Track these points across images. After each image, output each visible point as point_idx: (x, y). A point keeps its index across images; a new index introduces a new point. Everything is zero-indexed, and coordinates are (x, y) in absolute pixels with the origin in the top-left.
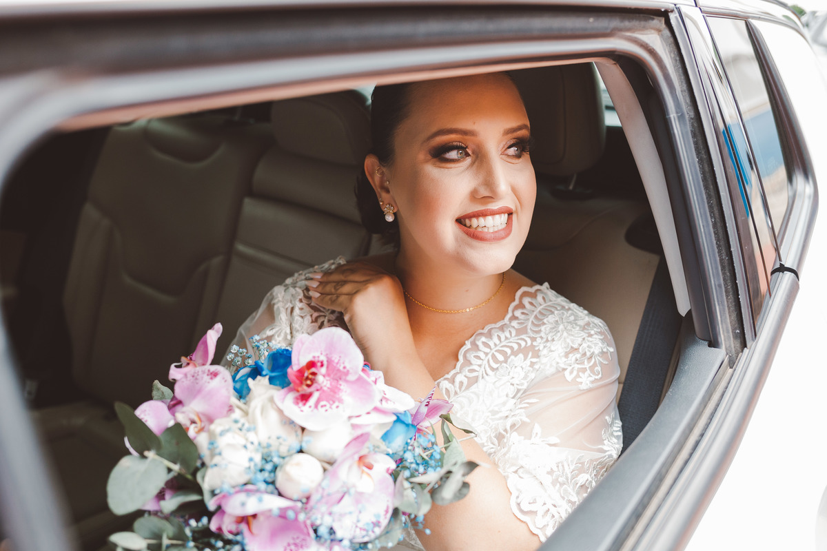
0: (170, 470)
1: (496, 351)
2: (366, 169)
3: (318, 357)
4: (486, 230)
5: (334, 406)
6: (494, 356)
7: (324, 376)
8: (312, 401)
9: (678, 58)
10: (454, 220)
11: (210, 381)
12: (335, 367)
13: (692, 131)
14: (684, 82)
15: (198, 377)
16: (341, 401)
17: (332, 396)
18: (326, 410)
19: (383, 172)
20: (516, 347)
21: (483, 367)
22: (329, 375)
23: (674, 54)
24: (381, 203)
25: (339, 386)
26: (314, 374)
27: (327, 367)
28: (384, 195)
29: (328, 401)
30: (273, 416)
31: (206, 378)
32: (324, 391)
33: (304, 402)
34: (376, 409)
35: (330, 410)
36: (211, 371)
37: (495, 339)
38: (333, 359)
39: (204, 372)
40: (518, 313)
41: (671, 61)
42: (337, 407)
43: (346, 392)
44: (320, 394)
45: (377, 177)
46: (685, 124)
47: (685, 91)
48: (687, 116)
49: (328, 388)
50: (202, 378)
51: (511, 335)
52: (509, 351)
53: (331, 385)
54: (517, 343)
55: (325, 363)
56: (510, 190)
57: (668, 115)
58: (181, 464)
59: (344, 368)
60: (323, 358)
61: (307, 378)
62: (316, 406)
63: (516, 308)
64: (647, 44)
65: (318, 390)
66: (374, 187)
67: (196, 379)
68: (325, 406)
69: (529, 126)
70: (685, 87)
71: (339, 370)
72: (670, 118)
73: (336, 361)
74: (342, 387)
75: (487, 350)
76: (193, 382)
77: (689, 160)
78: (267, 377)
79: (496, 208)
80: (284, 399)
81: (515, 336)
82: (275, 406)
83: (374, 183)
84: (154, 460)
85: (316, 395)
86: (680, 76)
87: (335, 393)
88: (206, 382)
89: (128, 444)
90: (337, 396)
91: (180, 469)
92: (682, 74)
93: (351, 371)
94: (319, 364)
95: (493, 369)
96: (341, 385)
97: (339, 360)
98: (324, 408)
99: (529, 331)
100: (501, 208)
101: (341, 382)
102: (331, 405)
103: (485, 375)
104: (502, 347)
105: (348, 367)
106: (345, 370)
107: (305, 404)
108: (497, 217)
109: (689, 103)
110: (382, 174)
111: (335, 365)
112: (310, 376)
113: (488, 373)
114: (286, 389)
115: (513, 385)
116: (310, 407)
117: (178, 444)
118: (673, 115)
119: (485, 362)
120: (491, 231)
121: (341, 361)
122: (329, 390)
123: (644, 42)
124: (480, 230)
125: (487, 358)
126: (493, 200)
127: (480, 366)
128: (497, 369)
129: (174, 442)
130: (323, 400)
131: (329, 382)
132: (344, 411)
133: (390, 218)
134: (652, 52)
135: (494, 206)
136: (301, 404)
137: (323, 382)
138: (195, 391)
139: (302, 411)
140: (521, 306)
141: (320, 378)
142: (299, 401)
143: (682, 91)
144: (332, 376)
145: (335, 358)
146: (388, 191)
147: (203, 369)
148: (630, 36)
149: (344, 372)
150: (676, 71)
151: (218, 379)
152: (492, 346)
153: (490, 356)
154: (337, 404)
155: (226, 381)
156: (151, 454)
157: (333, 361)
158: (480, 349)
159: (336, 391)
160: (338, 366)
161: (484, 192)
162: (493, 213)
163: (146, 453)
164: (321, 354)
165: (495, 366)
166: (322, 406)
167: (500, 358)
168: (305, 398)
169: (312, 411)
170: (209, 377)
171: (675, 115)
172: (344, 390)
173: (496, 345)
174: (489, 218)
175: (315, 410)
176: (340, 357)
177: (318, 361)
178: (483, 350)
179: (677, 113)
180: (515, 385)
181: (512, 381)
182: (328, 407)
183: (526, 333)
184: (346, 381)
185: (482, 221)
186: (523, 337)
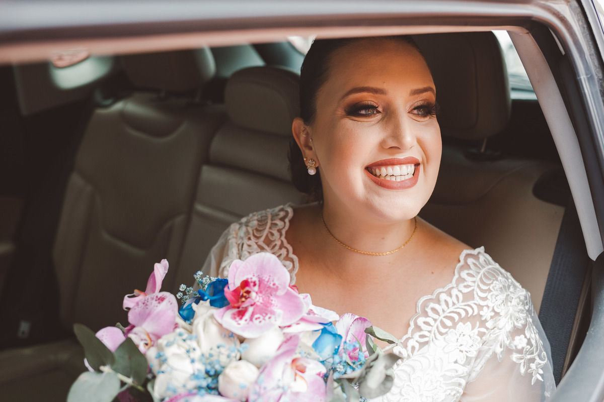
0: (123, 384)
1: (444, 317)
2: (293, 131)
3: (251, 278)
4: (393, 179)
5: (267, 318)
6: (442, 323)
7: (257, 293)
8: (247, 315)
9: (585, 26)
10: (364, 168)
11: (158, 305)
12: (266, 285)
13: (601, 91)
14: (592, 47)
15: (148, 303)
16: (273, 313)
17: (265, 310)
18: (260, 322)
19: (308, 132)
20: (463, 314)
21: (433, 332)
22: (261, 292)
23: (582, 22)
24: (305, 159)
25: (270, 301)
26: (248, 292)
27: (259, 286)
28: (307, 152)
29: (261, 314)
30: (214, 329)
31: (155, 303)
32: (257, 306)
33: (241, 316)
34: (303, 319)
35: (263, 322)
36: (159, 297)
37: (444, 306)
38: (264, 278)
39: (153, 299)
40: (464, 274)
41: (579, 28)
42: (270, 318)
43: (277, 306)
44: (254, 309)
45: (303, 137)
46: (594, 85)
47: (593, 55)
48: (596, 78)
49: (261, 303)
50: (151, 303)
51: (458, 300)
52: (456, 317)
53: (263, 300)
54: (465, 310)
55: (257, 283)
56: (416, 142)
57: (579, 76)
58: (134, 378)
59: (274, 285)
60: (255, 279)
61: (242, 296)
62: (251, 319)
63: (462, 268)
64: (558, 12)
65: (252, 305)
66: (300, 146)
67: (146, 305)
68: (259, 318)
69: (435, 89)
70: (593, 51)
71: (269, 287)
72: (580, 79)
73: (267, 280)
74: (273, 302)
75: (436, 316)
76: (144, 308)
77: (599, 117)
78: (209, 300)
79: (402, 158)
80: (223, 316)
81: (462, 302)
82: (215, 322)
83: (300, 143)
84: (109, 374)
85: (251, 310)
86: (588, 41)
87: (267, 307)
88: (154, 306)
89: (87, 364)
90: (269, 309)
91: (133, 382)
92: (590, 40)
93: (280, 287)
94: (252, 284)
95: (441, 334)
96: (272, 300)
97: (269, 279)
98: (258, 320)
99: (476, 296)
100: (407, 158)
101: (272, 298)
102: (265, 317)
103: (434, 339)
104: (450, 313)
105: (277, 284)
106: (275, 287)
107: (241, 319)
108: (404, 167)
109: (597, 65)
110: (307, 134)
111: (266, 283)
112: (245, 294)
113: (437, 337)
114: (224, 308)
115: (462, 352)
116: (246, 320)
117: (130, 358)
118: (583, 77)
119: (435, 328)
120: (399, 179)
121: (271, 280)
122: (262, 305)
123: (556, 10)
124: (388, 178)
125: (436, 324)
126: (400, 150)
127: (429, 332)
128: (446, 333)
129: (126, 356)
130: (257, 314)
131: (261, 298)
132: (276, 320)
133: (312, 172)
134: (563, 20)
135: (401, 156)
136: (238, 319)
137: (256, 298)
138: (144, 316)
139: (239, 324)
140: (466, 266)
141: (253, 295)
142: (236, 316)
143: (590, 55)
144: (264, 293)
145: (266, 278)
146: (311, 149)
147: (152, 296)
148: (544, 4)
149: (274, 288)
150: (585, 37)
151: (165, 303)
152: (441, 312)
153: (438, 322)
154: (269, 315)
155: (171, 304)
156: (106, 369)
157: (264, 280)
158: (430, 315)
159: (268, 305)
160: (269, 283)
161: (391, 143)
162: (400, 163)
163: (102, 368)
164: (254, 276)
165: (443, 330)
166: (256, 319)
167: (448, 323)
168: (241, 314)
169: (248, 323)
170: (157, 302)
171: (585, 76)
172: (276, 305)
173: (444, 311)
174: (397, 168)
175: (251, 323)
176: (270, 276)
177: (252, 282)
178: (432, 316)
179: (587, 75)
180: (464, 352)
181: (461, 348)
182: (261, 319)
183: (473, 299)
184: (277, 297)
185: (390, 170)
186: (471, 303)
